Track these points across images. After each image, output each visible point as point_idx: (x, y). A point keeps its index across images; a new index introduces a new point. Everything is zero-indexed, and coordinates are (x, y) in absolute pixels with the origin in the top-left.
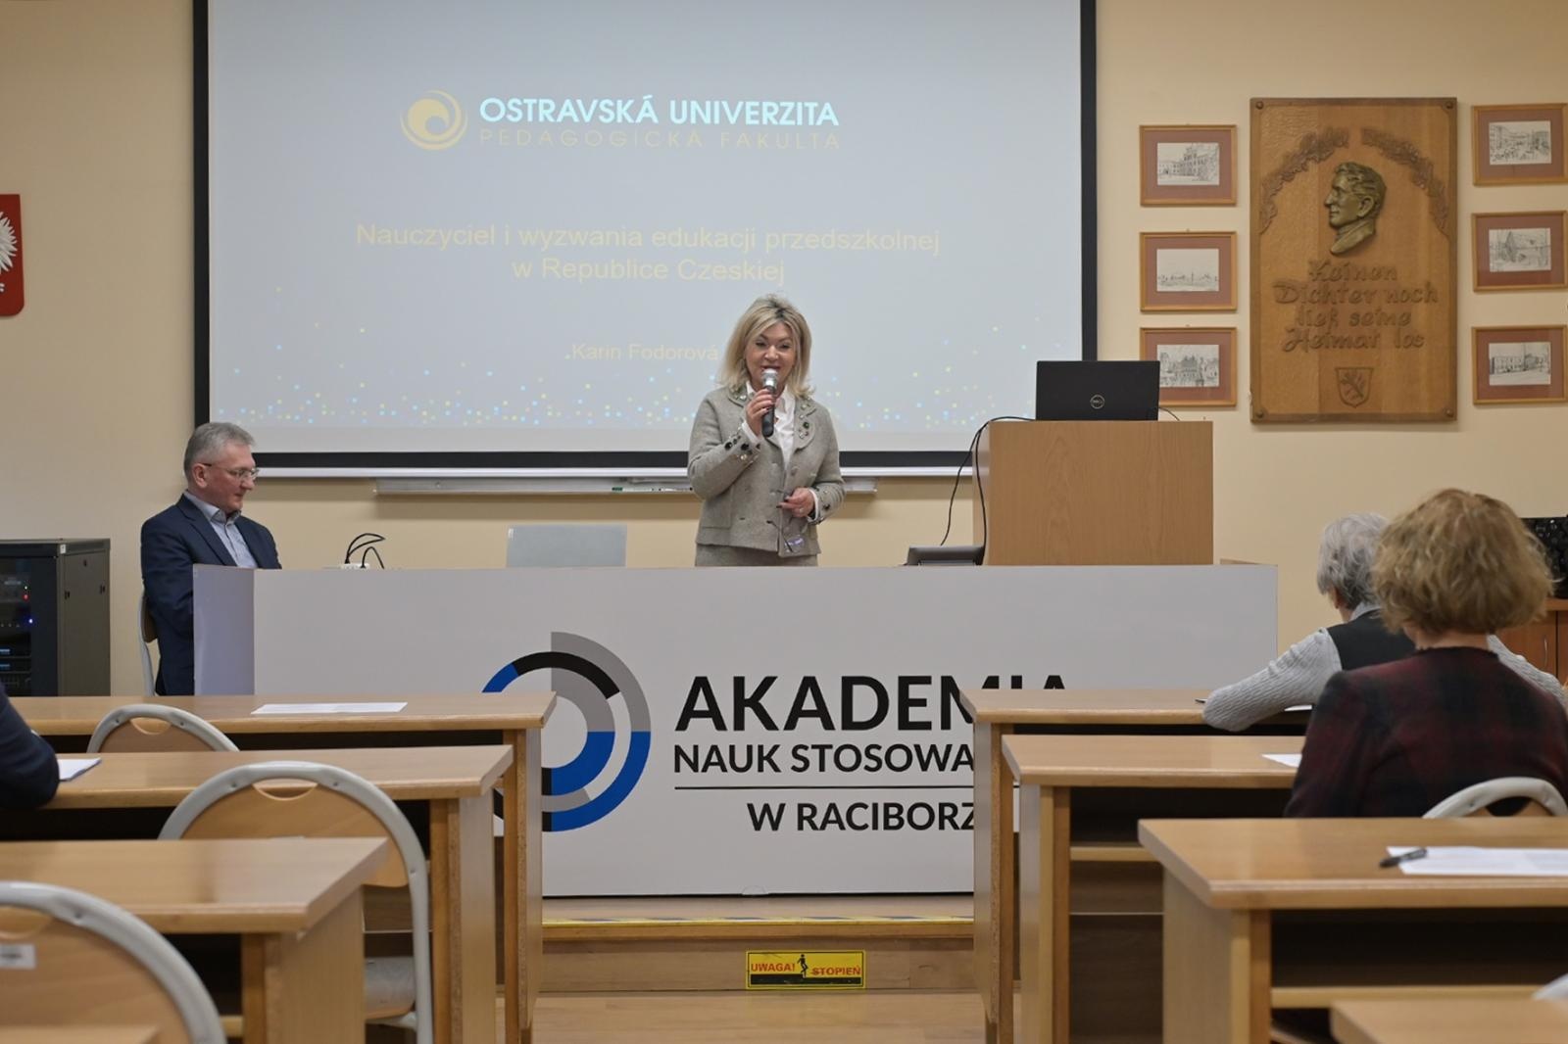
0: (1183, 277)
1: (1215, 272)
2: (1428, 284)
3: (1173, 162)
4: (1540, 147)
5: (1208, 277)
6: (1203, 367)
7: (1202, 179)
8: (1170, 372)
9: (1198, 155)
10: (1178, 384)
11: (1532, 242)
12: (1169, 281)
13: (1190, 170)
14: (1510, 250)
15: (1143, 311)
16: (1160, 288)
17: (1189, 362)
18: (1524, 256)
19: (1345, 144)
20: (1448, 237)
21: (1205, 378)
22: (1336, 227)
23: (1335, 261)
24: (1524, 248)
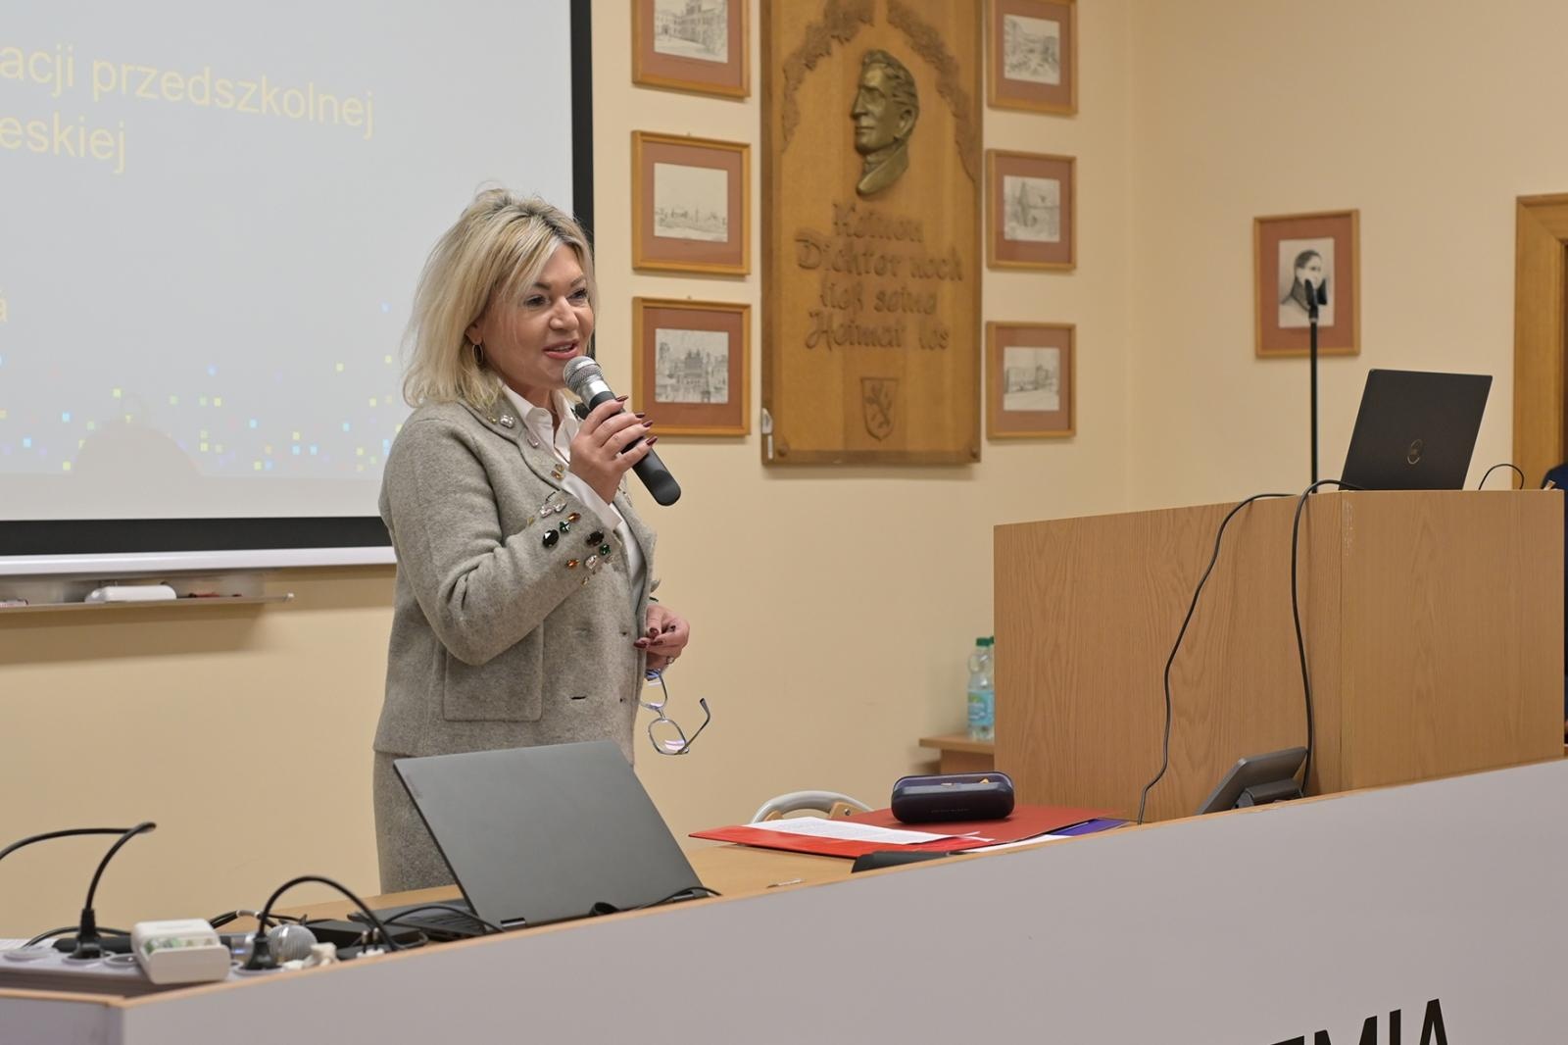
0: (685, 215)
1: (723, 211)
2: (954, 252)
3: (675, 16)
4: (1050, 60)
5: (715, 217)
6: (710, 369)
7: (708, 50)
8: (671, 376)
9: (705, 7)
10: (680, 398)
11: (1043, 199)
12: (670, 219)
13: (693, 32)
14: (1024, 209)
15: (638, 269)
16: (659, 231)
17: (693, 360)
18: (1035, 220)
19: (870, 21)
20: (973, 181)
21: (712, 390)
22: (863, 151)
23: (861, 205)
24: (1035, 207)
